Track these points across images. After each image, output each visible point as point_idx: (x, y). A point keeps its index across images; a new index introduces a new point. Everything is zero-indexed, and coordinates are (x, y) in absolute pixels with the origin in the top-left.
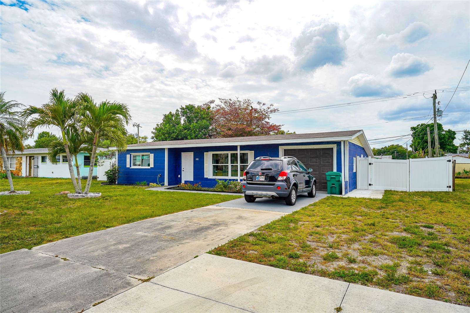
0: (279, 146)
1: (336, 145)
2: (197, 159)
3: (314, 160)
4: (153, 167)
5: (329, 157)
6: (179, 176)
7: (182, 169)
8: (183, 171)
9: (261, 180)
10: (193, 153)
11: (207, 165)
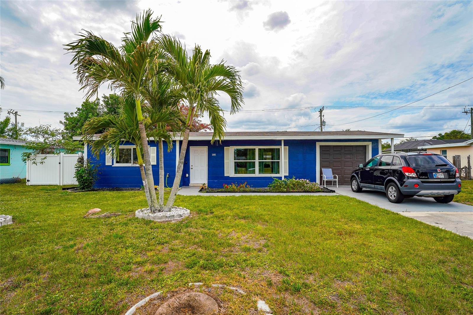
0: (317, 142)
1: (371, 142)
2: (214, 155)
3: (349, 156)
4: (156, 164)
5: (362, 153)
6: (187, 175)
7: (191, 167)
8: (192, 169)
9: (440, 177)
10: (207, 147)
11: (228, 161)
